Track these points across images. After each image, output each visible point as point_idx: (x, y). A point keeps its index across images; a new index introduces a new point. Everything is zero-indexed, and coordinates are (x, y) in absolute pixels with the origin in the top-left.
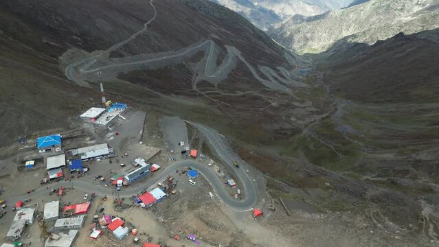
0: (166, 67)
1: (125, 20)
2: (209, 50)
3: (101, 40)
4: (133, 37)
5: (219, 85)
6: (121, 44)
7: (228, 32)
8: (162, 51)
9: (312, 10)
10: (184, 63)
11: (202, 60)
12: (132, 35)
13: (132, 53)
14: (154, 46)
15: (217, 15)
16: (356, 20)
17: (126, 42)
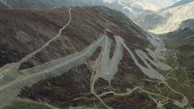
0: (70, 71)
1: (44, 28)
2: (105, 45)
3: (15, 52)
4: (47, 44)
5: (112, 81)
6: (34, 53)
7: (115, 25)
8: (69, 54)
9: (154, 7)
10: (86, 63)
11: (99, 57)
12: (46, 42)
13: (42, 61)
14: (64, 50)
15: (109, 15)
16: (180, 14)
17: (39, 51)
